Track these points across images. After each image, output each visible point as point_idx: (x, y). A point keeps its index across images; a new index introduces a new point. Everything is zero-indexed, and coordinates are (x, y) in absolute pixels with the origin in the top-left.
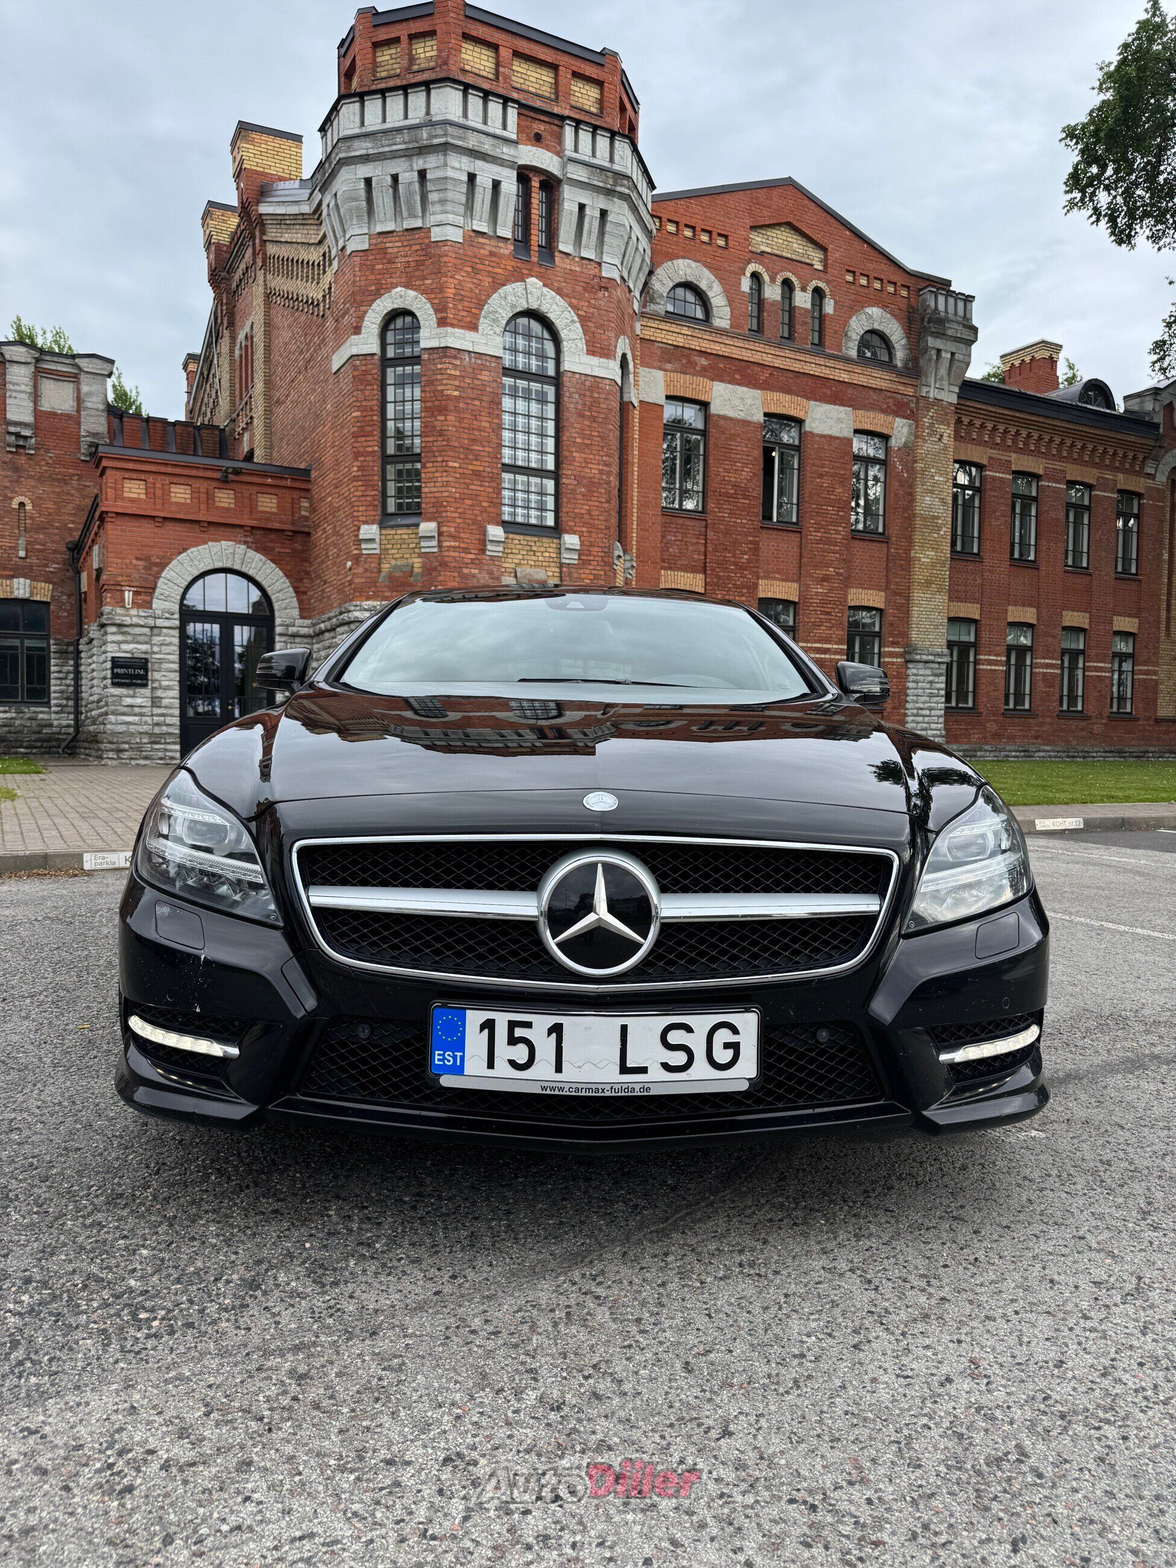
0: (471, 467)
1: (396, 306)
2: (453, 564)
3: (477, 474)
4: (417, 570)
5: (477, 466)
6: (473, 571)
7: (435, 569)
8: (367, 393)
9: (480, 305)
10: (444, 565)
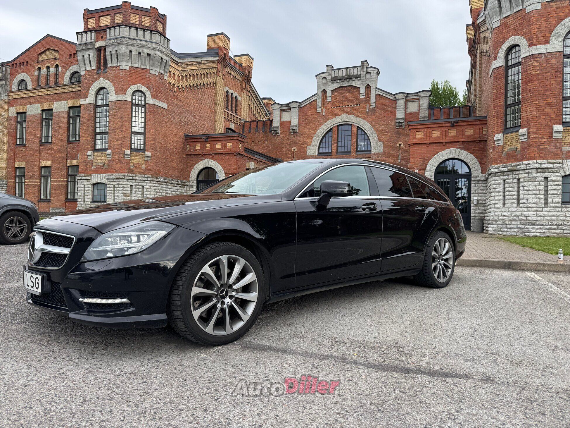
0: (545, 102)
1: (511, 44)
2: (535, 145)
3: (548, 104)
4: (519, 149)
5: (548, 101)
6: (545, 146)
7: (526, 148)
8: (499, 82)
9: (551, 32)
10: (530, 145)
